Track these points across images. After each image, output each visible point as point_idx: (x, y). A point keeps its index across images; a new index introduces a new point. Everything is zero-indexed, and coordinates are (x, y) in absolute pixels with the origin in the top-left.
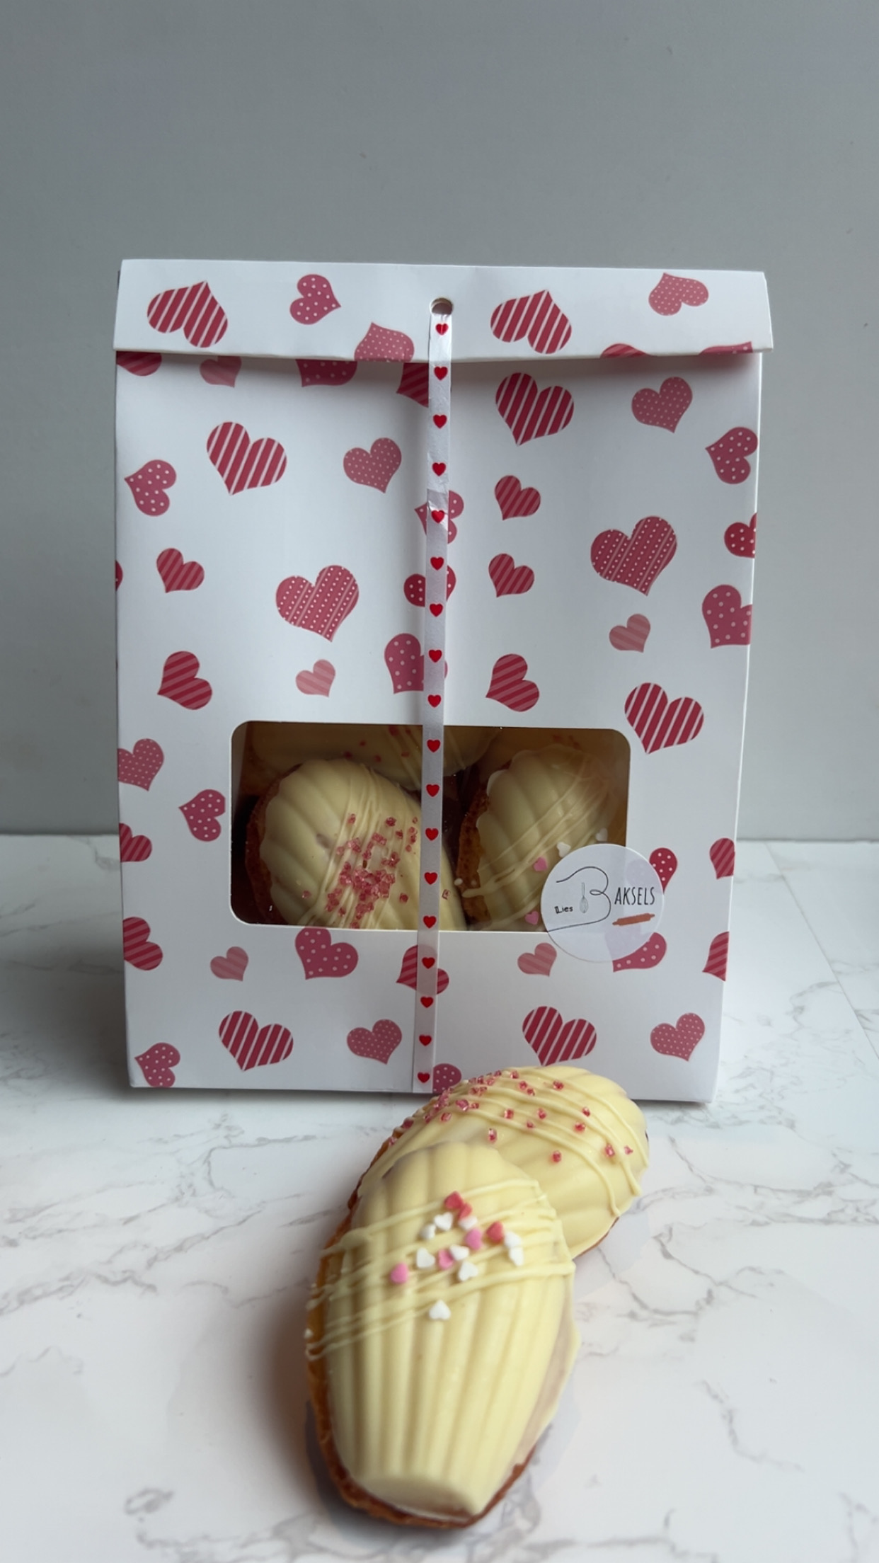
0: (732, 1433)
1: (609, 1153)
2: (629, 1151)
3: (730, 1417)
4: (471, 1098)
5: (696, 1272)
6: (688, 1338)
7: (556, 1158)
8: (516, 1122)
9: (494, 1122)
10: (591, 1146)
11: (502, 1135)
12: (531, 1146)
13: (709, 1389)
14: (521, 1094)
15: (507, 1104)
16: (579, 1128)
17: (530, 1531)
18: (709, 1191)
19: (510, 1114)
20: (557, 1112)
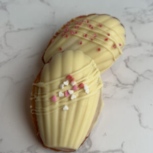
0: (140, 120)
1: (114, 46)
2: (120, 45)
3: (140, 116)
4: (74, 30)
5: (135, 72)
6: (131, 92)
7: (99, 50)
8: (87, 38)
9: (81, 38)
10: (109, 45)
11: (84, 42)
12: (92, 46)
13: (135, 107)
14: (89, 29)
15: (85, 32)
16: (106, 40)
17: (89, 148)
18: (140, 45)
19: (86, 36)
20: (100, 35)
